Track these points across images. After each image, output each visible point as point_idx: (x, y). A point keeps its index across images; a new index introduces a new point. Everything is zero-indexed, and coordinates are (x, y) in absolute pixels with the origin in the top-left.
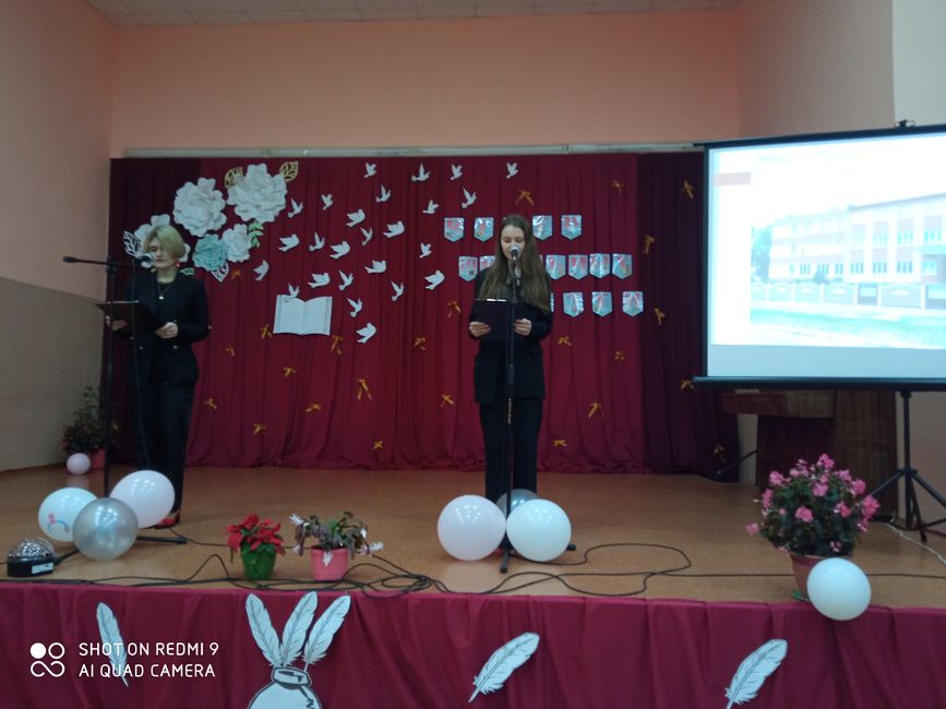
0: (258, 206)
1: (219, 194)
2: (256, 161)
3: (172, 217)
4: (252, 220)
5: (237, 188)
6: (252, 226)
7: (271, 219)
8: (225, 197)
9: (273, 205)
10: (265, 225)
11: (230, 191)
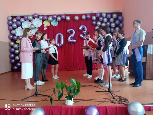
0: (37, 24)
1: (30, 22)
3: (22, 27)
4: (36, 27)
5: (33, 21)
6: (36, 28)
7: (40, 27)
8: (31, 23)
9: (40, 24)
10: (39, 28)
11: (32, 22)
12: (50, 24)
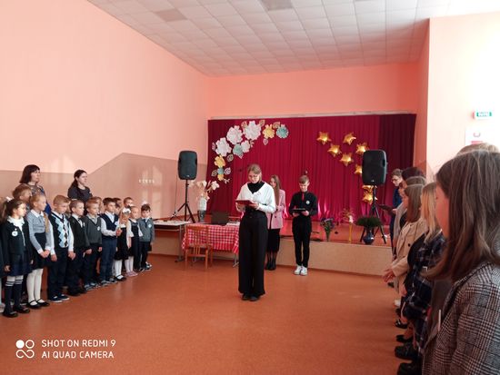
0: (252, 135)
1: (240, 131)
2: (252, 120)
3: (226, 138)
4: (251, 139)
7: (256, 139)
9: (256, 134)
11: (244, 130)
12: (275, 135)
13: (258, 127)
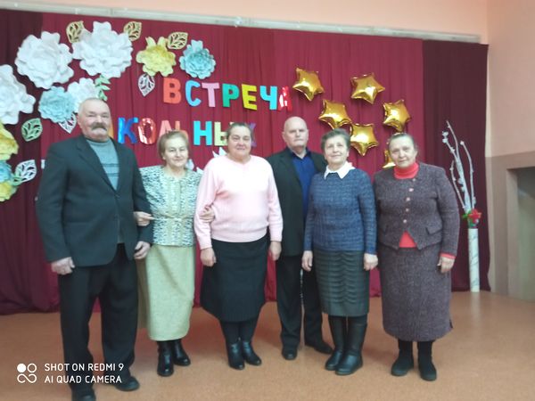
1: (66, 48)
2: (101, 19)
3: (15, 68)
4: (98, 75)
5: (83, 43)
6: (98, 81)
8: (71, 51)
10: (111, 80)
11: (74, 46)
13: (124, 41)
